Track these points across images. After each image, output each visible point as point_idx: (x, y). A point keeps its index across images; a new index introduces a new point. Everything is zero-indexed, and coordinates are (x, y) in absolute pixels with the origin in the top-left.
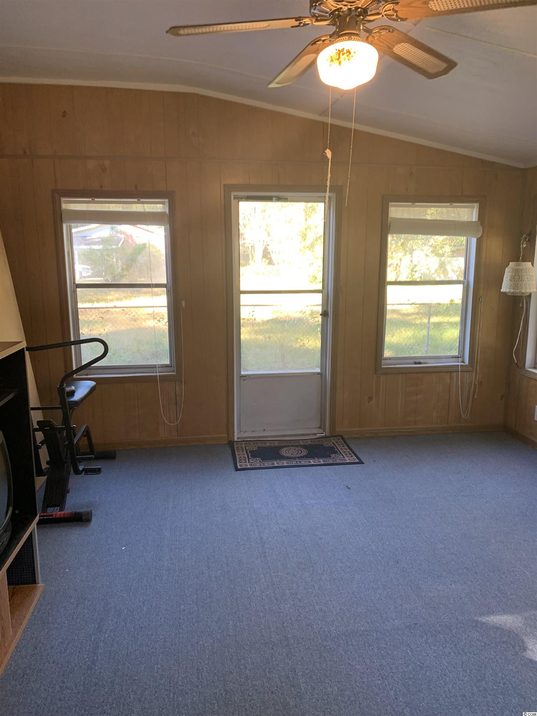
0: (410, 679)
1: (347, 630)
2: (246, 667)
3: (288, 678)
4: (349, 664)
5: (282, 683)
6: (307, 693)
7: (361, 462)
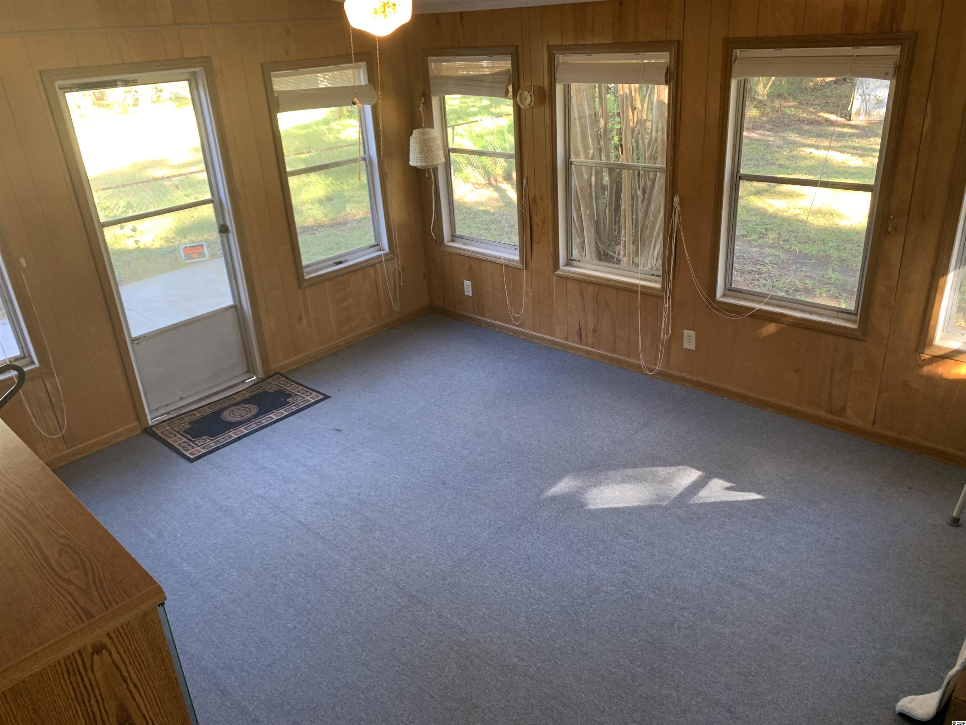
0: (527, 571)
1: (455, 562)
2: (402, 638)
3: (443, 624)
4: (477, 586)
5: (441, 631)
6: (466, 625)
7: (326, 397)
